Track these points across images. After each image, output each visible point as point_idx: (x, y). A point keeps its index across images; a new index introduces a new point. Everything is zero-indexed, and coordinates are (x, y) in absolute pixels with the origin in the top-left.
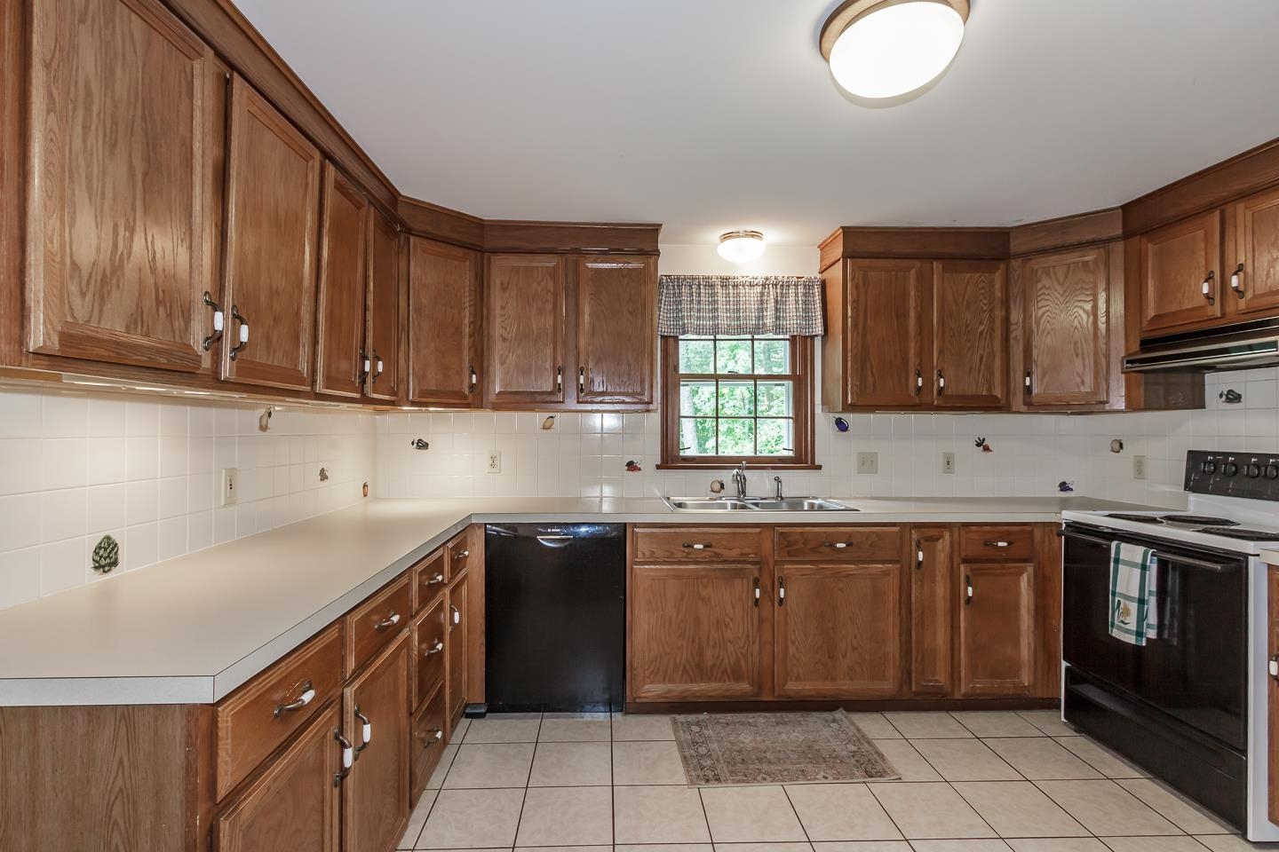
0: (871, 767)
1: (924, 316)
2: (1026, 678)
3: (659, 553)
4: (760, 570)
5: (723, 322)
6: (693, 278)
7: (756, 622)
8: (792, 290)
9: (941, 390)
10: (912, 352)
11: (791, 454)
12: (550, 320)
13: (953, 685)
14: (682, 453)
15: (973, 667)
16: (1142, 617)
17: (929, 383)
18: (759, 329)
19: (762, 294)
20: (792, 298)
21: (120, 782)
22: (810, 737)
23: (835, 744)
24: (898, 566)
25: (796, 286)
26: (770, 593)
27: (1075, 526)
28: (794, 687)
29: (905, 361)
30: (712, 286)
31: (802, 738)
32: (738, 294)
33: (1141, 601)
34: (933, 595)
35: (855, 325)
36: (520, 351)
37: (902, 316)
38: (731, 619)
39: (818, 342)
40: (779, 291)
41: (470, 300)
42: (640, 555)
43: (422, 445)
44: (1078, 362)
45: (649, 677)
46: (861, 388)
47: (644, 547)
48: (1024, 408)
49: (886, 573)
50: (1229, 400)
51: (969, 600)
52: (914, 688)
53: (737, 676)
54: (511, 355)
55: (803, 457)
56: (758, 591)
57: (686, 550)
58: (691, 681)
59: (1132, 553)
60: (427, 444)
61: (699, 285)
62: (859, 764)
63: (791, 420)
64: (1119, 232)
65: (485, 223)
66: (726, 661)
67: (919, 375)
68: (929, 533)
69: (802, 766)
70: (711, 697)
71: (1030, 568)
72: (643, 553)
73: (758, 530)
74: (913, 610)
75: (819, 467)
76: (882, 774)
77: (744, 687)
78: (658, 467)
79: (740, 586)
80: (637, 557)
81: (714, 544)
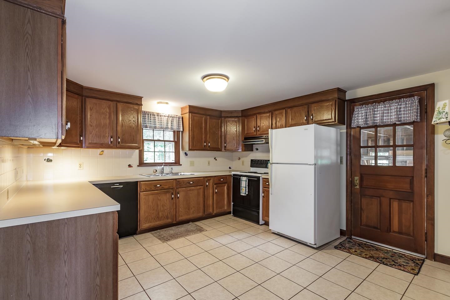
0: (201, 230)
1: (206, 128)
2: (226, 208)
3: (148, 189)
4: (173, 190)
5: (157, 126)
6: (149, 112)
7: (172, 204)
8: (175, 119)
9: (209, 146)
10: (203, 137)
11: (174, 162)
12: (108, 121)
13: (213, 212)
14: (145, 162)
15: (216, 208)
16: (246, 190)
17: (207, 144)
18: (167, 128)
19: (168, 119)
20: (175, 121)
21: (97, 230)
22: (186, 228)
23: (192, 228)
24: (203, 187)
25: (176, 118)
26: (176, 195)
27: (234, 175)
28: (181, 218)
29: (202, 139)
30: (154, 115)
31: (184, 229)
32: (161, 118)
33: (246, 187)
34: (209, 192)
35: (191, 130)
36: (97, 130)
37: (201, 128)
38: (166, 204)
39: (181, 133)
40: (172, 118)
41: (79, 112)
42: (142, 189)
43: (49, 160)
44: (234, 141)
45: (144, 223)
46: (193, 145)
47: (143, 187)
48: (224, 151)
49: (200, 188)
50: (257, 150)
51: (216, 192)
52: (206, 214)
53: (167, 218)
54: (94, 131)
55: (177, 162)
56: (173, 196)
57: (155, 187)
58: (156, 221)
59: (244, 179)
60: (52, 160)
61: (151, 115)
62: (198, 230)
63: (174, 153)
64: (241, 115)
65: (84, 87)
66: (165, 215)
67: (205, 143)
68: (208, 178)
69: (187, 233)
70: (161, 225)
71: (227, 185)
72: (143, 189)
73: (172, 180)
74: (206, 196)
75: (181, 165)
76: (203, 230)
77: (169, 221)
78: (138, 166)
79: (168, 195)
80: (141, 190)
81: (162, 185)
